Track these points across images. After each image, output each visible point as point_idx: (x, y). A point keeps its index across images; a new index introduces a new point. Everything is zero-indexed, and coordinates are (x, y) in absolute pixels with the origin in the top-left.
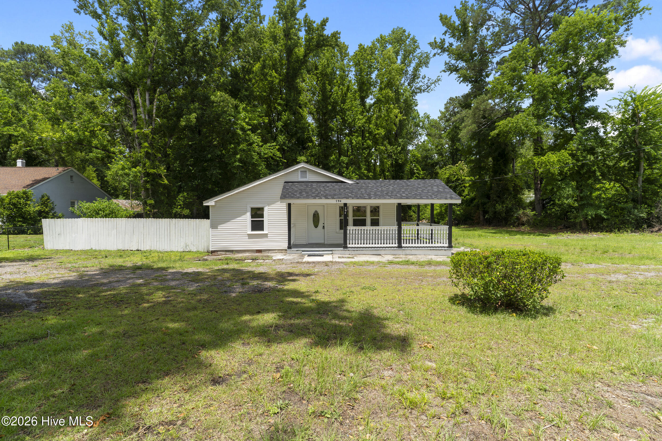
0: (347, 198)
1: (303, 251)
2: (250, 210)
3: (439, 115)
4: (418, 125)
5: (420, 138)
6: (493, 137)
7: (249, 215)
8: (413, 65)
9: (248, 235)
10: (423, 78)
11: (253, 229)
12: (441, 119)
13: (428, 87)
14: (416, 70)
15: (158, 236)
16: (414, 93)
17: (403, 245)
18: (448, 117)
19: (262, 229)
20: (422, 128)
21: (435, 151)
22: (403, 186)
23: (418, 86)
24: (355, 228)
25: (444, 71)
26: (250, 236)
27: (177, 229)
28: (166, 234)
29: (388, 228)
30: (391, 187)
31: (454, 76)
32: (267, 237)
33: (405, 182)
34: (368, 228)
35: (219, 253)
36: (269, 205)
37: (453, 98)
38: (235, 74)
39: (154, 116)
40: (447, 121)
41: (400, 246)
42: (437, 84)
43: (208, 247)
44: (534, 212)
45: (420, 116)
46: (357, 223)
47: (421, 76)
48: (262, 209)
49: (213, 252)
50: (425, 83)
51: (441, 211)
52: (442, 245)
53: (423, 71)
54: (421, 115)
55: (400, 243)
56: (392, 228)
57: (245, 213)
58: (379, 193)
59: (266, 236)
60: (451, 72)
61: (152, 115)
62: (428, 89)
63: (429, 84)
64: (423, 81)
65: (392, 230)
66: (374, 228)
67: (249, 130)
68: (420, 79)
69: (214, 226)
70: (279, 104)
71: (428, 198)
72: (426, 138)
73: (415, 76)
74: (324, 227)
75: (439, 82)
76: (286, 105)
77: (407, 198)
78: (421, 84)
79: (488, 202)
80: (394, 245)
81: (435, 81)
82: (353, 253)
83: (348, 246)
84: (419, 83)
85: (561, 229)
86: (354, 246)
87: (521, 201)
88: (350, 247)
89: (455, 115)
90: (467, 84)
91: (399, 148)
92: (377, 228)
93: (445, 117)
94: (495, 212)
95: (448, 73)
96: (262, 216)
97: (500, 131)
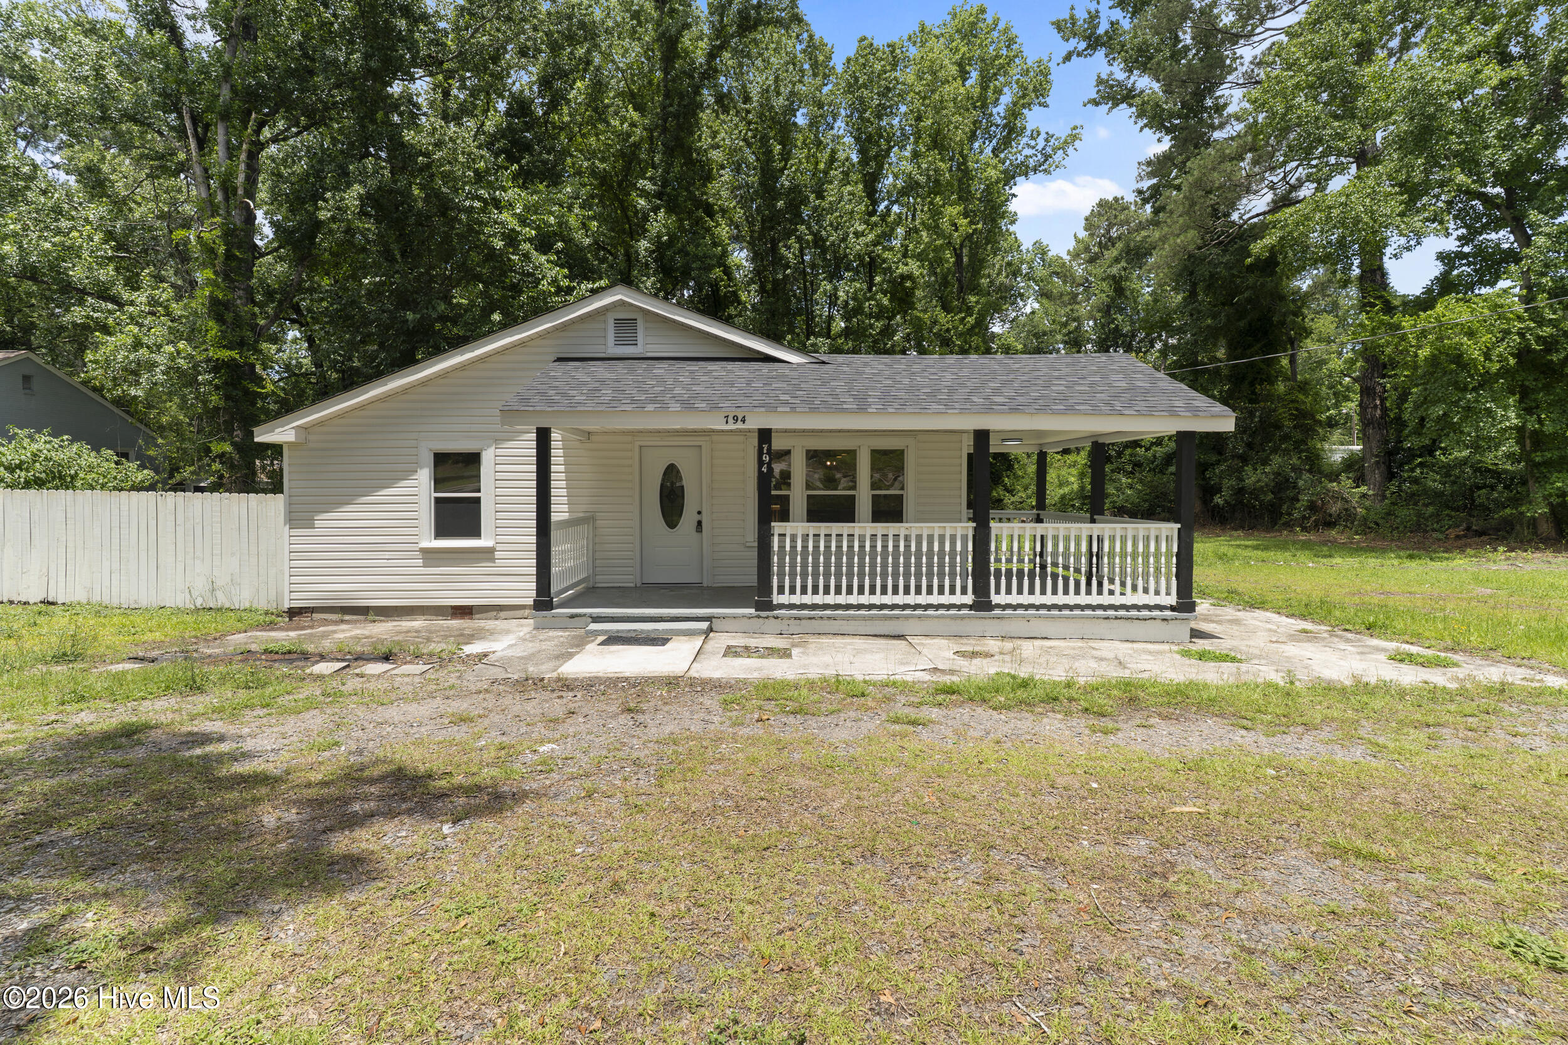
0: (771, 408)
1: (597, 619)
2: (431, 460)
3: (1071, 245)
4: (1015, 273)
5: (1021, 304)
6: (1258, 259)
7: (424, 477)
8: (1006, 99)
9: (425, 551)
10: (1032, 138)
11: (441, 531)
12: (1075, 255)
13: (1047, 157)
14: (1014, 113)
15: (116, 553)
16: (1009, 177)
17: (996, 599)
18: (1096, 249)
19: (474, 531)
20: (1029, 277)
21: (1059, 337)
22: (994, 372)
23: (1020, 158)
24: (812, 528)
25: (1096, 103)
26: (431, 557)
27: (180, 530)
28: (143, 545)
29: (936, 528)
30: (949, 376)
31: (1125, 111)
32: (493, 560)
33: (1000, 363)
34: (864, 528)
35: (316, 616)
36: (497, 441)
37: (1107, 202)
38: (520, 107)
39: (240, 192)
40: (1092, 260)
41: (982, 604)
42: (1070, 150)
43: (279, 596)
44: (1363, 489)
45: (1023, 248)
46: (819, 511)
47: (1028, 133)
48: (472, 460)
49: (293, 613)
50: (1040, 147)
51: (1082, 488)
52: (1151, 599)
53: (1034, 118)
54: (1027, 244)
55: (981, 589)
56: (949, 528)
57: (409, 472)
58: (902, 394)
59: (487, 554)
60: (1117, 105)
61: (235, 189)
62: (1043, 165)
63: (1049, 150)
64: (1033, 143)
65: (953, 539)
66: (881, 528)
67: (530, 240)
68: (1024, 140)
69: (298, 518)
70: (644, 193)
71: (1095, 412)
72: (1036, 306)
73: (1012, 130)
74: (700, 523)
75: (1077, 143)
76: (659, 195)
77: (1014, 410)
78: (1028, 152)
79: (1218, 462)
80: (958, 599)
81: (1066, 142)
82: (795, 627)
83: (777, 599)
84: (1023, 150)
85: (1458, 537)
86: (796, 599)
87: (1318, 457)
88: (781, 606)
89: (1113, 245)
90: (1158, 135)
91: (971, 320)
92: (892, 528)
93: (1087, 249)
94: (1241, 491)
95: (1104, 108)
96: (474, 481)
97: (1282, 238)
